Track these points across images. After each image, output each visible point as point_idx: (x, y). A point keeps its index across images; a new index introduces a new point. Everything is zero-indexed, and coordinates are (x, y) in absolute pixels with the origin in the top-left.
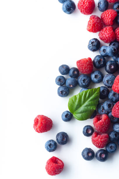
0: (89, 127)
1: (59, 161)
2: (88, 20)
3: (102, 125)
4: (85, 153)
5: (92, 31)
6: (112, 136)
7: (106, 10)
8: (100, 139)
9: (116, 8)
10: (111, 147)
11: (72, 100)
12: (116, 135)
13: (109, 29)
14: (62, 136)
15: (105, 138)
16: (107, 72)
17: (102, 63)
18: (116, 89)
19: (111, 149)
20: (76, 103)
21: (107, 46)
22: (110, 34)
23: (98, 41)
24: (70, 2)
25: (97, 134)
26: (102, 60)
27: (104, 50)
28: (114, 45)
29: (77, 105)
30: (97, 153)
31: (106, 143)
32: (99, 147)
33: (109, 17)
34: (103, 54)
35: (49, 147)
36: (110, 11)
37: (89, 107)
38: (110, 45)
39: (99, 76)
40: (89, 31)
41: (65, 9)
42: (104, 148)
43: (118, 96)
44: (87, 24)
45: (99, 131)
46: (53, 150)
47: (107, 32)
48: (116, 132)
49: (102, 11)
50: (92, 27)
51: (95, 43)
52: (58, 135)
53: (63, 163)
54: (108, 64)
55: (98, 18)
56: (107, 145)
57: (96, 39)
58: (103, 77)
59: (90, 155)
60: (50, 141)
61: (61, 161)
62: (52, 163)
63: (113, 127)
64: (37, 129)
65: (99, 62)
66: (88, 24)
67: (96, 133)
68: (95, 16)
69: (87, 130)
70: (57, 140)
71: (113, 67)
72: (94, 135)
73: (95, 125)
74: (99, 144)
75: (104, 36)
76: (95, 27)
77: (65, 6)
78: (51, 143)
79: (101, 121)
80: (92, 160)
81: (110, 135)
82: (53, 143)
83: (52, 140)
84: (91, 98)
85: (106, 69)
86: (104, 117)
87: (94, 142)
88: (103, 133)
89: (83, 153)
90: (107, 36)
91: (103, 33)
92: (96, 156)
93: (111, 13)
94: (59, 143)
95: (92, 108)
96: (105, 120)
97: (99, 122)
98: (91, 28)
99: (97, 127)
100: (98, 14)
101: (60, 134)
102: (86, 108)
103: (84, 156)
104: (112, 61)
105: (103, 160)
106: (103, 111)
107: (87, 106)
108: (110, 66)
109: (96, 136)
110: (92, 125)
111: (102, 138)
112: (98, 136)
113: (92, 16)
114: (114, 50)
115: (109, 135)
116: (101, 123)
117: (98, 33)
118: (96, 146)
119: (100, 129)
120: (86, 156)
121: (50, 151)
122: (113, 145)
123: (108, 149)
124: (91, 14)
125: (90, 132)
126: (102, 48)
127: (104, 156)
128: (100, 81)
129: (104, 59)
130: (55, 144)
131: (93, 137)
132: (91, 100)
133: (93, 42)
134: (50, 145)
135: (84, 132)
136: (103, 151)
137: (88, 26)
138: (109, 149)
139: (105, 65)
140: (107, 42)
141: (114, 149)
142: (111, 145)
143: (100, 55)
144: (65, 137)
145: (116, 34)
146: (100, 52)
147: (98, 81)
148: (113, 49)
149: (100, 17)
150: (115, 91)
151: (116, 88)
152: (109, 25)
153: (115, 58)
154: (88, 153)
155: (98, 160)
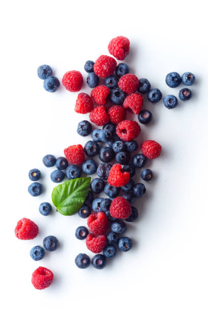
0: (82, 229)
1: (47, 271)
2: (76, 98)
3: (97, 226)
4: (79, 260)
5: (81, 113)
6: (110, 238)
7: (96, 87)
8: (95, 243)
9: (109, 84)
10: (109, 251)
11: (57, 190)
12: (114, 237)
13: (101, 110)
14: (50, 241)
15: (101, 240)
16: (102, 160)
17: (95, 151)
18: (112, 182)
19: (109, 253)
20: (62, 194)
21: (100, 130)
22: (102, 116)
23: (89, 123)
24: (52, 79)
25: (92, 236)
26: (95, 146)
27: (97, 135)
28: (107, 128)
29: (63, 196)
30: (93, 259)
31: (103, 247)
32: (95, 252)
33: (100, 95)
34: (96, 139)
35: (35, 255)
36: (100, 87)
37: (76, 199)
38: (103, 129)
39: (92, 166)
40: (77, 112)
41: (47, 88)
42: (101, 253)
43: (115, 190)
44: (75, 104)
45: (95, 233)
46: (40, 259)
47: (98, 114)
48: (115, 233)
49: (91, 87)
50: (81, 108)
51: (85, 127)
52: (45, 239)
53: (52, 273)
54: (102, 151)
55: (87, 96)
56: (104, 249)
57: (86, 122)
58: (96, 167)
59: (85, 262)
60: (36, 247)
61: (50, 271)
62: (39, 275)
63: (110, 228)
64: (18, 234)
65: (91, 149)
66: (77, 103)
67: (90, 235)
68: (84, 93)
69: (80, 233)
70: (45, 245)
71: (107, 155)
72: (88, 237)
73: (89, 226)
74: (94, 249)
75: (95, 118)
76: (84, 107)
77: (46, 84)
78: (37, 250)
79: (96, 221)
80: (87, 268)
81: (108, 237)
82: (39, 250)
83: (39, 247)
84: (80, 188)
85: (100, 158)
86: (99, 215)
87: (89, 246)
88: (100, 234)
89: (76, 260)
90: (99, 118)
91: (94, 114)
92: (92, 263)
93: (102, 91)
94: (47, 249)
95: (79, 200)
96: (101, 219)
97: (93, 222)
98: (79, 109)
99: (92, 228)
100: (87, 91)
101: (48, 239)
102: (72, 200)
103: (77, 264)
104: (106, 148)
105: (100, 267)
106: (98, 209)
107: (74, 197)
108: (105, 154)
109: (91, 239)
110: (87, 226)
111: (98, 241)
112: (94, 239)
113: (80, 94)
114: (108, 134)
115: (106, 237)
116: (96, 223)
117: (88, 114)
118: (91, 250)
119: (95, 230)
120: (80, 263)
121: (36, 259)
122: (111, 248)
123: (105, 254)
124: (79, 91)
125: (84, 234)
126: (94, 132)
127: (101, 262)
128: (94, 172)
129: (97, 145)
130: (42, 251)
131: (87, 241)
132: (79, 191)
133: (83, 125)
134: (36, 253)
135: (76, 234)
136: (99, 257)
137: (76, 106)
138: (107, 254)
139: (98, 152)
140: (99, 125)
141: (112, 254)
142: (109, 249)
143: (92, 140)
144: (54, 242)
145: (109, 115)
146: (92, 137)
147: (91, 172)
148: (106, 134)
149: (90, 95)
150: (111, 184)
151: (111, 180)
152: (101, 105)
153: (110, 143)
154: (82, 260)
155: (94, 267)
